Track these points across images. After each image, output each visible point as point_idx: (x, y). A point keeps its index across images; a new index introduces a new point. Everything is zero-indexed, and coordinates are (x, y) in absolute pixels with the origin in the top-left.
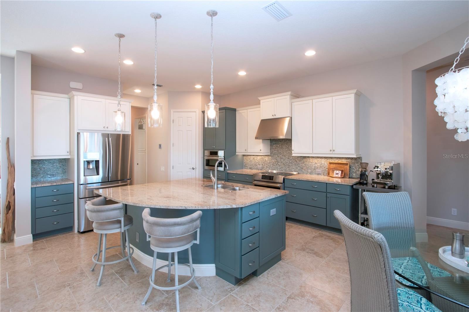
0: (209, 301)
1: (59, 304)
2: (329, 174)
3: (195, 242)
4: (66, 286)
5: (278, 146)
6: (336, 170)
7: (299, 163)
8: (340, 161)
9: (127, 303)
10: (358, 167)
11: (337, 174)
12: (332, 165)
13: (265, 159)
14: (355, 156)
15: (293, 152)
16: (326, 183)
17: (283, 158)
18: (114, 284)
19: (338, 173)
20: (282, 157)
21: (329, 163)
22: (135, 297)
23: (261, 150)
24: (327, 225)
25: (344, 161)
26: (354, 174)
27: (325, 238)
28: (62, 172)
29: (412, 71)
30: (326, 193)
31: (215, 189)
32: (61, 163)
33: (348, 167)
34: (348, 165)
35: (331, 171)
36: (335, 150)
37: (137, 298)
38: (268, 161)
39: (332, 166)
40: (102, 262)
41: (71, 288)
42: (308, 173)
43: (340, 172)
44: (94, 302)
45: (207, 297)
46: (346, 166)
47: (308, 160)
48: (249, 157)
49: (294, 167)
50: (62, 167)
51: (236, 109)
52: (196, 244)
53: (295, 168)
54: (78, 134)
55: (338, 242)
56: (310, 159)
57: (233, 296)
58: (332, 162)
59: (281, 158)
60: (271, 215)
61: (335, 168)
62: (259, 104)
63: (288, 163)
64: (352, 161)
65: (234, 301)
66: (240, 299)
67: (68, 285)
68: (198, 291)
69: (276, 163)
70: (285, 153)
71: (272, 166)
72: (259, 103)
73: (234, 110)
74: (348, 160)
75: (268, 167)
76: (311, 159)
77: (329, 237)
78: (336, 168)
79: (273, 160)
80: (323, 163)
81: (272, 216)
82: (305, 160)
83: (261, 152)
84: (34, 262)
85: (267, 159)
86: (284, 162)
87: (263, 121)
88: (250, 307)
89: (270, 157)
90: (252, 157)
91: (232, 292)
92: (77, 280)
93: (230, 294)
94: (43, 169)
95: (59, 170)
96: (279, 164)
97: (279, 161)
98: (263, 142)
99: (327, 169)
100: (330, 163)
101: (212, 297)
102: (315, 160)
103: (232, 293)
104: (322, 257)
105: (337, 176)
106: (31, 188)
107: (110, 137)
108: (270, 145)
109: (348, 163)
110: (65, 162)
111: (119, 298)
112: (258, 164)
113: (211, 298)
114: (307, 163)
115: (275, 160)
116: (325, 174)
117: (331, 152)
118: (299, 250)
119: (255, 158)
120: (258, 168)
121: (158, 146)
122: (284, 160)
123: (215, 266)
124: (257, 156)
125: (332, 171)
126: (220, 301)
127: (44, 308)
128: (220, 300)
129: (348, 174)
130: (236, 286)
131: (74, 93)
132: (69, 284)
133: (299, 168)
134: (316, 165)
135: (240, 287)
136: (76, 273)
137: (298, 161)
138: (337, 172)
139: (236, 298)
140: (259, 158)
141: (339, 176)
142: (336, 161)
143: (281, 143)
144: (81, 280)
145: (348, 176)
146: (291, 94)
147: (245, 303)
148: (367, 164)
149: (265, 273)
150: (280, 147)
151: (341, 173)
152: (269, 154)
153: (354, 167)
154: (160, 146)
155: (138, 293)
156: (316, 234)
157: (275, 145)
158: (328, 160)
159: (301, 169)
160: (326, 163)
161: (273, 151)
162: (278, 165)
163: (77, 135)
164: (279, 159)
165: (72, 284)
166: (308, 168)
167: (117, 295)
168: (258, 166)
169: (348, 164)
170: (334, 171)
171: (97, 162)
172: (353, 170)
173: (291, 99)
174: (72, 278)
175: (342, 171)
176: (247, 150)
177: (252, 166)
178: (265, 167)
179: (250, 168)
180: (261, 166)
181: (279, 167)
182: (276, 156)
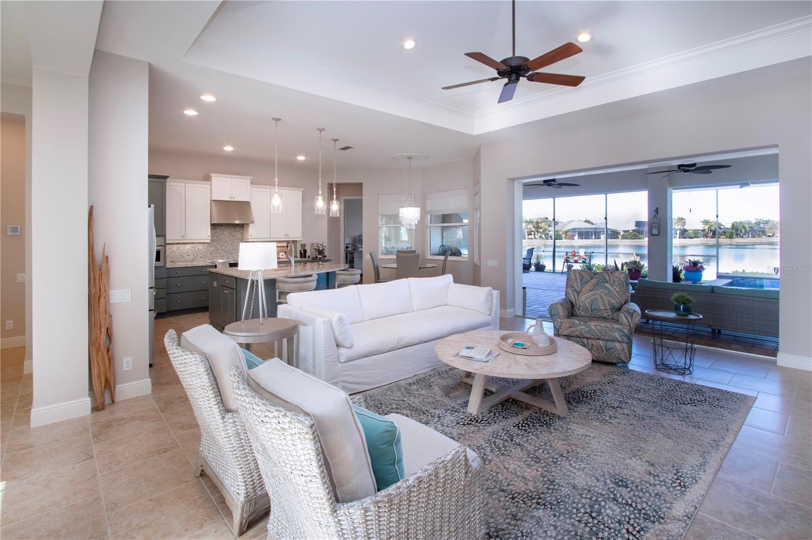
5: (218, 231)
6: (280, 252)
11: (282, 255)
13: (198, 247)
25: (284, 244)
36: (289, 235)
38: (203, 250)
48: (170, 246)
59: (222, 245)
63: (230, 250)
69: (215, 251)
70: (226, 239)
71: (209, 255)
72: (208, 179)
75: (203, 257)
78: (281, 250)
79: (210, 248)
85: (201, 248)
86: (226, 249)
89: (206, 245)
90: (175, 246)
96: (219, 252)
97: (219, 248)
100: (277, 247)
105: (283, 257)
112: (186, 254)
115: (214, 248)
117: (285, 237)
119: (182, 247)
120: (187, 260)
122: (226, 247)
124: (184, 245)
138: (282, 254)
140: (187, 246)
142: (280, 244)
143: (222, 228)
150: (220, 232)
157: (213, 230)
162: (218, 254)
164: (218, 246)
168: (187, 257)
173: (251, 184)
175: (285, 253)
177: (175, 259)
178: (199, 257)
179: (172, 262)
180: (192, 257)
181: (219, 256)
182: (216, 243)
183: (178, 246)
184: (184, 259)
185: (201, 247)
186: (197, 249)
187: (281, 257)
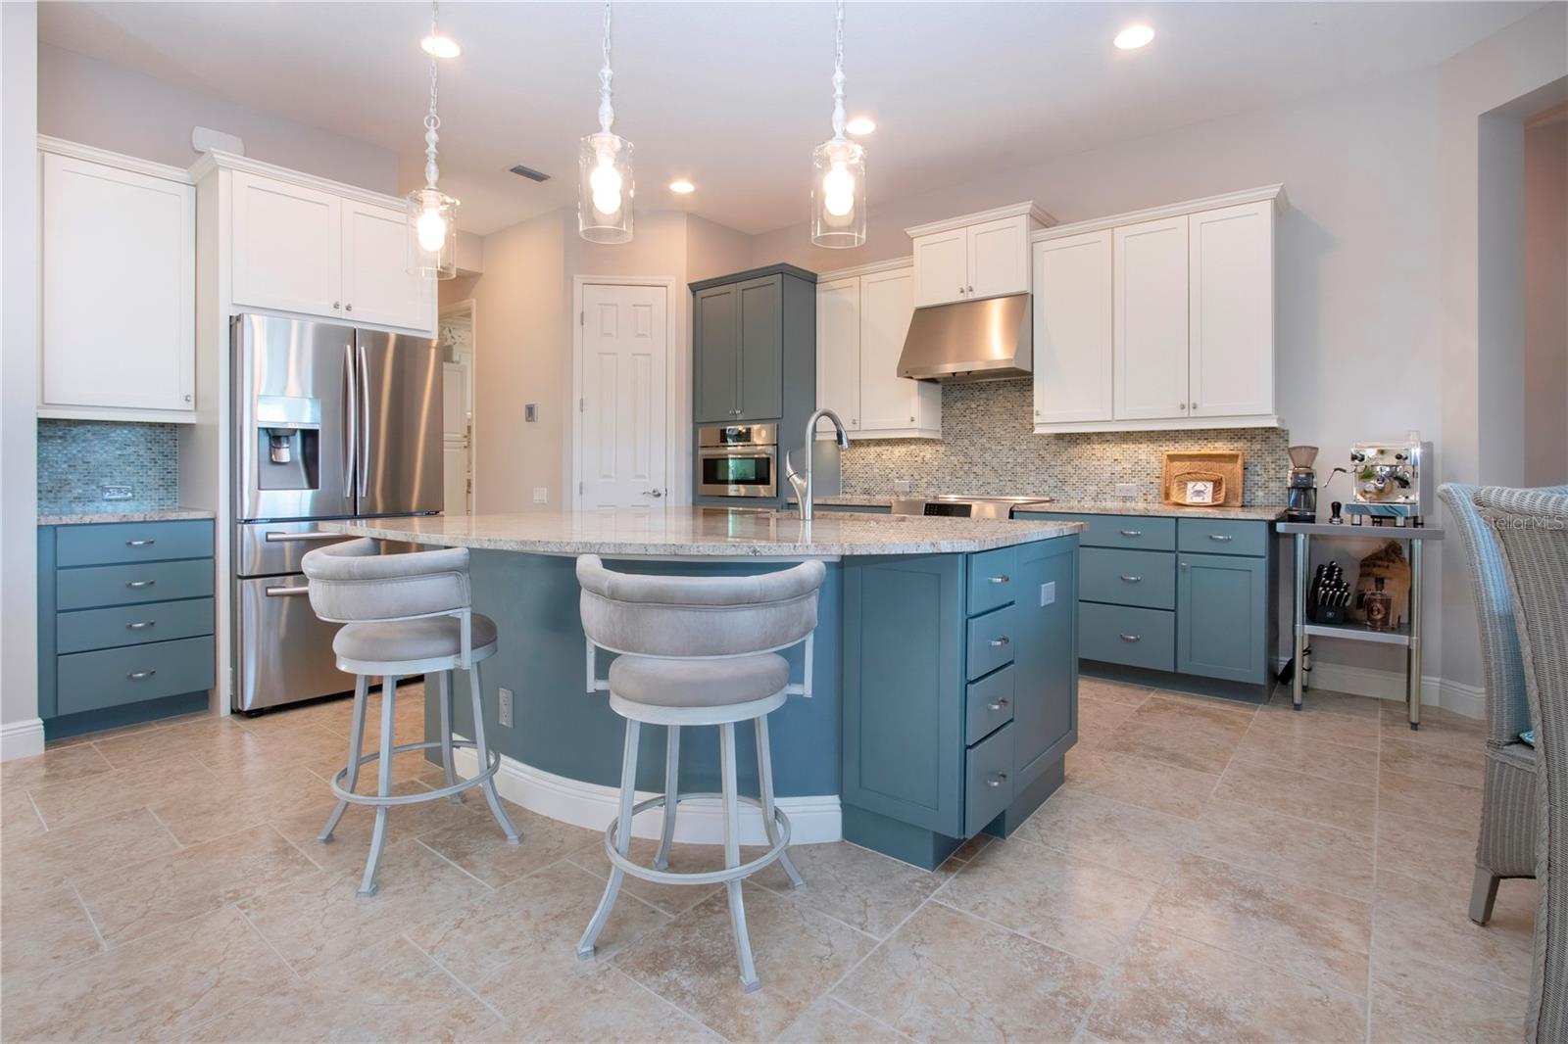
0: (857, 929)
1: (203, 969)
2: (1167, 496)
3: (794, 690)
4: (222, 899)
5: (974, 406)
6: (1193, 480)
7: (1053, 463)
8: (1208, 449)
9: (513, 951)
10: (1273, 466)
11: (1198, 493)
12: (1177, 464)
13: (922, 454)
14: (1273, 423)
15: (1036, 420)
16: (1177, 518)
17: (993, 447)
18: (429, 884)
19: (1203, 489)
20: (987, 445)
21: (1168, 456)
22: (541, 927)
23: (912, 420)
24: (1179, 671)
25: (1222, 448)
26: (1260, 493)
27: (1180, 713)
28: (161, 482)
29: (1481, 116)
30: (1174, 555)
31: (804, 519)
32: (156, 448)
33: (1238, 467)
34: (1240, 461)
35: (1175, 485)
36: (1199, 406)
37: (551, 933)
38: (935, 463)
39: (1179, 467)
40: (375, 794)
41: (248, 907)
42: (1086, 498)
43: (1210, 486)
44: (364, 954)
45: (842, 915)
46: (1229, 466)
47: (1086, 450)
48: (862, 450)
49: (1032, 479)
50: (160, 462)
51: (816, 275)
52: (801, 697)
53: (1037, 483)
54: (235, 322)
55: (1232, 723)
56: (1094, 446)
57: (941, 906)
58: (1176, 452)
59: (984, 449)
60: (1042, 605)
61: (1188, 474)
62: (910, 252)
63: (1009, 466)
64: (1254, 447)
65: (953, 923)
66: (975, 917)
67: (230, 895)
68: (795, 896)
69: (966, 467)
70: (997, 430)
71: (947, 478)
72: (905, 249)
73: (811, 280)
74: (1236, 445)
75: (935, 482)
76: (1099, 446)
77: (1194, 708)
78: (1195, 473)
79: (952, 458)
80: (1143, 457)
81: (1044, 607)
82: (1074, 451)
83: (914, 425)
84: (59, 819)
85: (929, 456)
87: (921, 313)
88: (1029, 943)
89: (942, 449)
90: (873, 450)
91: (932, 892)
92: (267, 876)
93: (926, 900)
94: (81, 468)
95: (150, 473)
96: (975, 469)
97: (976, 459)
98: (921, 392)
99: (1158, 480)
100: (1172, 458)
101: (859, 912)
102: (1114, 451)
103: (936, 897)
104: (1203, 769)
105: (1197, 500)
106: (39, 527)
107: (361, 345)
108: (940, 405)
109: (1240, 453)
110: (171, 443)
111: (470, 938)
112: (894, 473)
113: (858, 919)
114: (1083, 463)
115: (962, 459)
116: (1150, 497)
117: (1185, 414)
118: (1110, 750)
119: (885, 453)
120: (896, 489)
121: (523, 413)
122: (995, 455)
123: (839, 802)
124: (889, 447)
125: (1179, 485)
126: (901, 929)
127: (137, 988)
128: (897, 923)
129: (1240, 491)
130: (937, 876)
131: (215, 156)
132: (235, 891)
133: (1051, 482)
134: (1118, 468)
135: (954, 876)
136: (255, 853)
137: (1048, 457)
138: (1200, 486)
139: (960, 914)
140: (899, 451)
141: (1208, 499)
142: (1194, 449)
143: (984, 396)
144: (283, 876)
145: (1240, 498)
146: (1031, 210)
147: (1001, 931)
148: (1313, 451)
149: (1028, 823)
150: (980, 408)
151: (1214, 488)
152: (939, 436)
153: (1258, 469)
154: (530, 411)
155: (546, 915)
156: (1143, 703)
157: (959, 404)
158: (1161, 448)
159: (1060, 484)
160: (1153, 459)
161: (954, 424)
162: (972, 476)
163: (231, 326)
164: (972, 451)
165: (248, 891)
166: (1085, 481)
167: (460, 923)
168: (897, 481)
169: (1236, 456)
170: (1186, 484)
171: (310, 436)
172: (1257, 478)
173: (1032, 228)
174: (244, 872)
175: (1217, 484)
176: (857, 422)
177: (872, 485)
178: (923, 483)
179: (867, 492)
180: (906, 482)
181: (974, 482)
182: (966, 442)
183: (879, 449)
184: (890, 485)
185: (928, 452)
186: (919, 459)
187: (1188, 501)
